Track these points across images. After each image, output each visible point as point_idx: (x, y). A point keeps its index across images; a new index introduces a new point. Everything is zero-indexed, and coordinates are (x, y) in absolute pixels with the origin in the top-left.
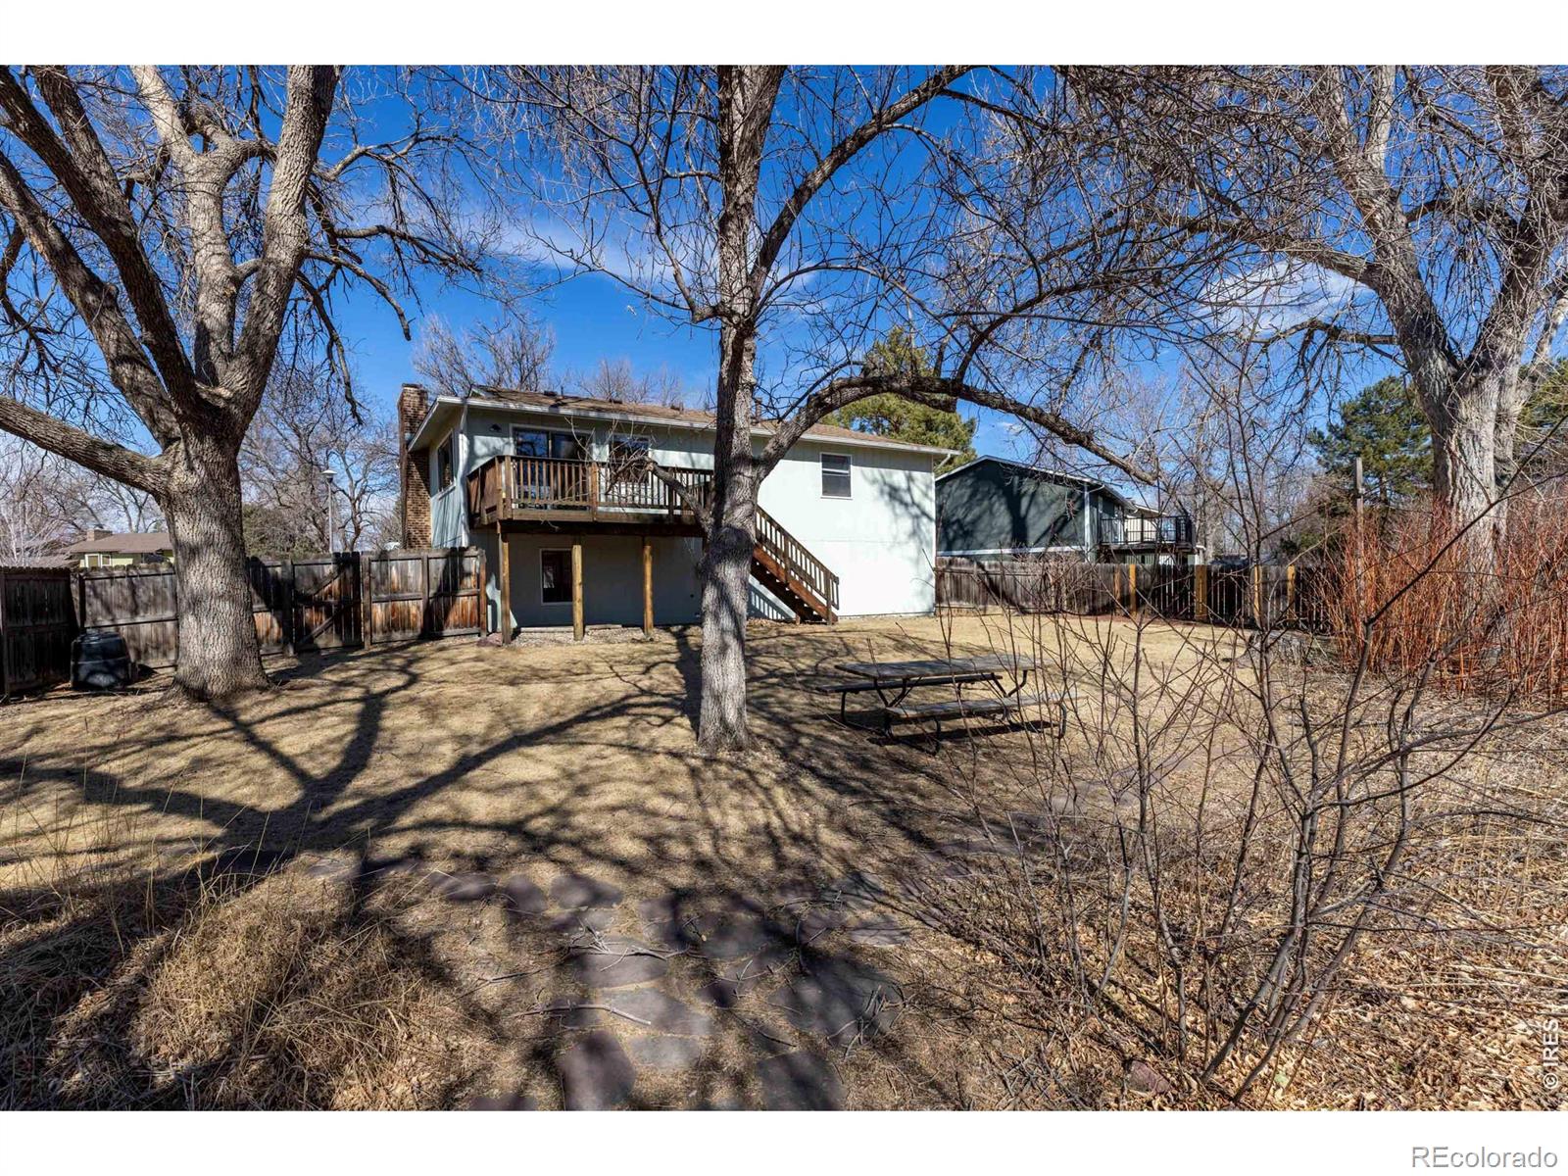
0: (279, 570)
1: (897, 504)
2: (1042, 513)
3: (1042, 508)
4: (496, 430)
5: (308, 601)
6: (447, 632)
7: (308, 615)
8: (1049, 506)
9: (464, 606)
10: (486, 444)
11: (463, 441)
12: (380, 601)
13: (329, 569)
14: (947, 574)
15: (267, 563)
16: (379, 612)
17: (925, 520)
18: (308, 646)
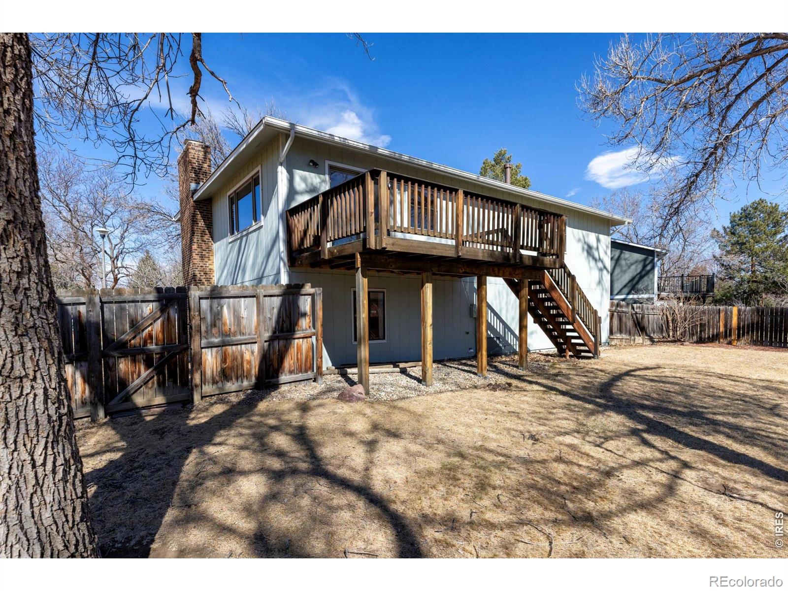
0: (83, 309)
1: (591, 259)
2: (625, 272)
3: (624, 268)
4: (314, 166)
5: (124, 349)
6: (284, 378)
7: (123, 366)
8: (629, 267)
9: (299, 348)
10: (304, 180)
11: (282, 173)
12: (211, 346)
13: (148, 309)
14: (615, 313)
15: (65, 300)
16: (210, 360)
17: (605, 272)
18: (127, 405)
